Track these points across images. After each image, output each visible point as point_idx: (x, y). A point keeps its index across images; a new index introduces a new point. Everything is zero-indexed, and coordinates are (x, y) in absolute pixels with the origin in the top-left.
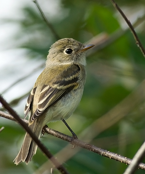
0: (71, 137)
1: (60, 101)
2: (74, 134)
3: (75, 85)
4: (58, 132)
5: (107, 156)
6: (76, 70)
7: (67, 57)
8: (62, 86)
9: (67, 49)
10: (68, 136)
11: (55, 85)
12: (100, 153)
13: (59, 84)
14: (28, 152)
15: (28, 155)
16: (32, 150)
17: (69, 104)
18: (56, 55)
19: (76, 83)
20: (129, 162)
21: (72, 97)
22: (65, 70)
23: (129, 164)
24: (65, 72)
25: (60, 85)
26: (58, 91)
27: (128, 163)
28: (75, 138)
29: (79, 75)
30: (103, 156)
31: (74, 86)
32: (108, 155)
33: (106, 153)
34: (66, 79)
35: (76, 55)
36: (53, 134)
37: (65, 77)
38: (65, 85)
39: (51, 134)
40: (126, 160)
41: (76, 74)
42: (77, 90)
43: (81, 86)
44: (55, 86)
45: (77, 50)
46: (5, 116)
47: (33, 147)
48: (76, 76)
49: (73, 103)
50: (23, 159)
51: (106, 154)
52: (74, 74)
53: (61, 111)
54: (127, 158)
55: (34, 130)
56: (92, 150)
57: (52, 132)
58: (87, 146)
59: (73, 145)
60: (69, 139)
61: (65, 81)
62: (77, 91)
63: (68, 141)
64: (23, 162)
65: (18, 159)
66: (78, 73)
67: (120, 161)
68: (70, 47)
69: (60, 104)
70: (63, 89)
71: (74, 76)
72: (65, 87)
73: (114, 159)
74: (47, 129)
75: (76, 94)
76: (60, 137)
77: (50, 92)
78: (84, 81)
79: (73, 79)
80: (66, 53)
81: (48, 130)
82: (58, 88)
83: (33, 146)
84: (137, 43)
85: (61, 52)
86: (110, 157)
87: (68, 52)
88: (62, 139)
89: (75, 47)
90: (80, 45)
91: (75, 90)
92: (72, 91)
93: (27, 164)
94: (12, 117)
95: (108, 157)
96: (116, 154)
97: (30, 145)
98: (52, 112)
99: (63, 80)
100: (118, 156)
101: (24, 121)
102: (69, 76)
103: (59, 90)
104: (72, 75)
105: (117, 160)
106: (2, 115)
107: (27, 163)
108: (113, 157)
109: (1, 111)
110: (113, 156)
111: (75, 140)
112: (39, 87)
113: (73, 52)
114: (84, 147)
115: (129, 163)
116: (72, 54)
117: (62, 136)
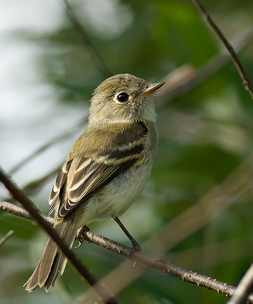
0: (130, 249)
1: (111, 185)
2: (135, 243)
3: (138, 159)
4: (108, 239)
5: (192, 281)
6: (139, 132)
7: (120, 108)
8: (114, 159)
9: (119, 94)
10: (124, 247)
11: (101, 157)
12: (180, 276)
13: (107, 156)
14: (50, 271)
15: (49, 275)
16: (56, 268)
17: (126, 190)
18: (103, 106)
19: (139, 155)
20: (231, 291)
21: (132, 178)
22: (120, 133)
23: (231, 296)
24: (119, 135)
25: (110, 158)
26: (105, 168)
27: (229, 294)
28: (136, 250)
29: (147, 141)
30: (185, 281)
31: (135, 160)
32: (194, 279)
33: (190, 276)
34: (121, 147)
35: (134, 103)
36: (98, 243)
37: (120, 144)
38: (119, 158)
39: (94, 243)
40: (226, 288)
41: (139, 139)
42: (140, 166)
43: (148, 160)
44: (101, 159)
45: (137, 95)
46: (14, 211)
47: (59, 263)
48: (139, 142)
49: (132, 189)
50: (41, 282)
51: (191, 278)
52: (137, 138)
53: (113, 202)
54: (227, 285)
55: (63, 234)
56: (166, 272)
57: (97, 239)
58: (157, 263)
59: (134, 261)
60: (126, 251)
61: (119, 151)
62: (141, 168)
63: (125, 255)
64: (41, 287)
65: (32, 282)
66: (143, 137)
67: (214, 290)
68: (124, 90)
69: (110, 191)
70: (115, 164)
71: (135, 143)
72: (119, 161)
73: (205, 286)
74: (87, 233)
75: (139, 174)
76: (110, 249)
77: (91, 170)
78: (153, 151)
79: (134, 147)
80: (118, 102)
81: (89, 235)
82: (106, 162)
83: (59, 261)
84: (245, 84)
85: (110, 100)
86: (198, 284)
87: (120, 99)
88: (113, 251)
89: (132, 89)
90: (141, 86)
91: (137, 167)
92: (132, 169)
93: (47, 291)
94: (27, 213)
95: (194, 283)
96: (209, 278)
97: (55, 259)
98: (97, 204)
99: (115, 149)
100: (212, 281)
101: (48, 220)
102: (126, 143)
103: (108, 167)
104: (131, 142)
105: (210, 289)
106: (9, 210)
107: (47, 289)
108: (204, 283)
109: (8, 203)
110: (203, 280)
111: (137, 254)
112: (75, 162)
113: (130, 98)
114: (153, 266)
115: (231, 294)
116: (129, 102)
117: (114, 246)
